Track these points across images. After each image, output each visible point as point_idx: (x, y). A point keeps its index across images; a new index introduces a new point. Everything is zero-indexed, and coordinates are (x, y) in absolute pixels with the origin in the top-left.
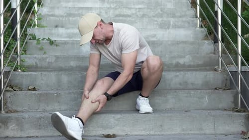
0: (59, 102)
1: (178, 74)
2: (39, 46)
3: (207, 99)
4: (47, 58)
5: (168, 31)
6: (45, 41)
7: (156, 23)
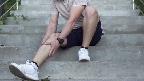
0: (19, 55)
1: (116, 35)
2: (16, 21)
3: (140, 53)
4: (18, 27)
5: (111, 12)
6: (20, 17)
7: (103, 8)
